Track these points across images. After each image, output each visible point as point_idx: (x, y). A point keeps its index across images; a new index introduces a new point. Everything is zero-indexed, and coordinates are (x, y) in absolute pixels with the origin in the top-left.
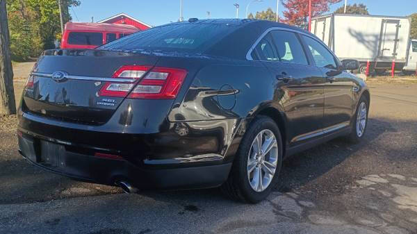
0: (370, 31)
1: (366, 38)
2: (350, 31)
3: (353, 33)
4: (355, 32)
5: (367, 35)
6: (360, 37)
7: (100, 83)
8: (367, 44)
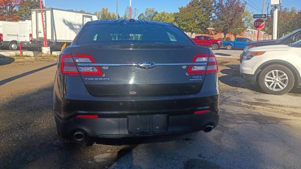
0: (77, 22)
1: (75, 27)
2: (64, 21)
3: (67, 23)
4: (68, 22)
5: (75, 25)
6: (70, 25)
7: (185, 67)
8: (76, 30)
